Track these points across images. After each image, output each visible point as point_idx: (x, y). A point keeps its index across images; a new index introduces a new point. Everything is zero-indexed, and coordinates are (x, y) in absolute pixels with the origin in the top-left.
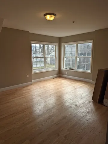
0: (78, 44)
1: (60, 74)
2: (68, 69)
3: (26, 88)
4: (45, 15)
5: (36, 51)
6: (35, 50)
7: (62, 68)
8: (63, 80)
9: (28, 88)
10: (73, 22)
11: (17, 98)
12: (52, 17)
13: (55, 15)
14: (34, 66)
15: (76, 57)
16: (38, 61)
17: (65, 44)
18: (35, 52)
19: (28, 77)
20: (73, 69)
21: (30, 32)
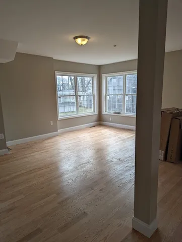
0: (126, 75)
1: (100, 121)
2: (112, 113)
3: (49, 141)
4: (75, 38)
5: (63, 86)
6: (61, 84)
7: (104, 112)
8: (105, 129)
9: (53, 140)
10: (115, 46)
11: (36, 153)
12: (84, 40)
13: (88, 38)
14: (61, 109)
15: (124, 95)
16: (66, 103)
17: (107, 75)
18: (62, 88)
19: (52, 124)
20: (119, 113)
21: (54, 58)
